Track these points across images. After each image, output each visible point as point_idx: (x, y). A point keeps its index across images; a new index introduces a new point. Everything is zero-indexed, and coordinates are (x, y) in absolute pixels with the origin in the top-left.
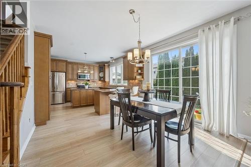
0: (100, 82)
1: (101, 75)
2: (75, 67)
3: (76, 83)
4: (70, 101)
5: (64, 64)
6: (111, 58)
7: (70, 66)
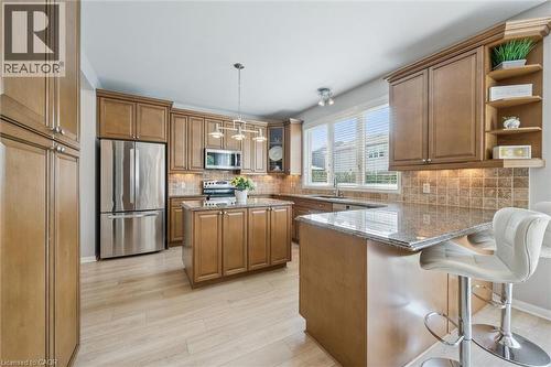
0: (270, 178)
1: (276, 154)
2: (197, 127)
3: (199, 179)
4: (179, 243)
5: (163, 114)
6: (321, 90)
7: (181, 123)
